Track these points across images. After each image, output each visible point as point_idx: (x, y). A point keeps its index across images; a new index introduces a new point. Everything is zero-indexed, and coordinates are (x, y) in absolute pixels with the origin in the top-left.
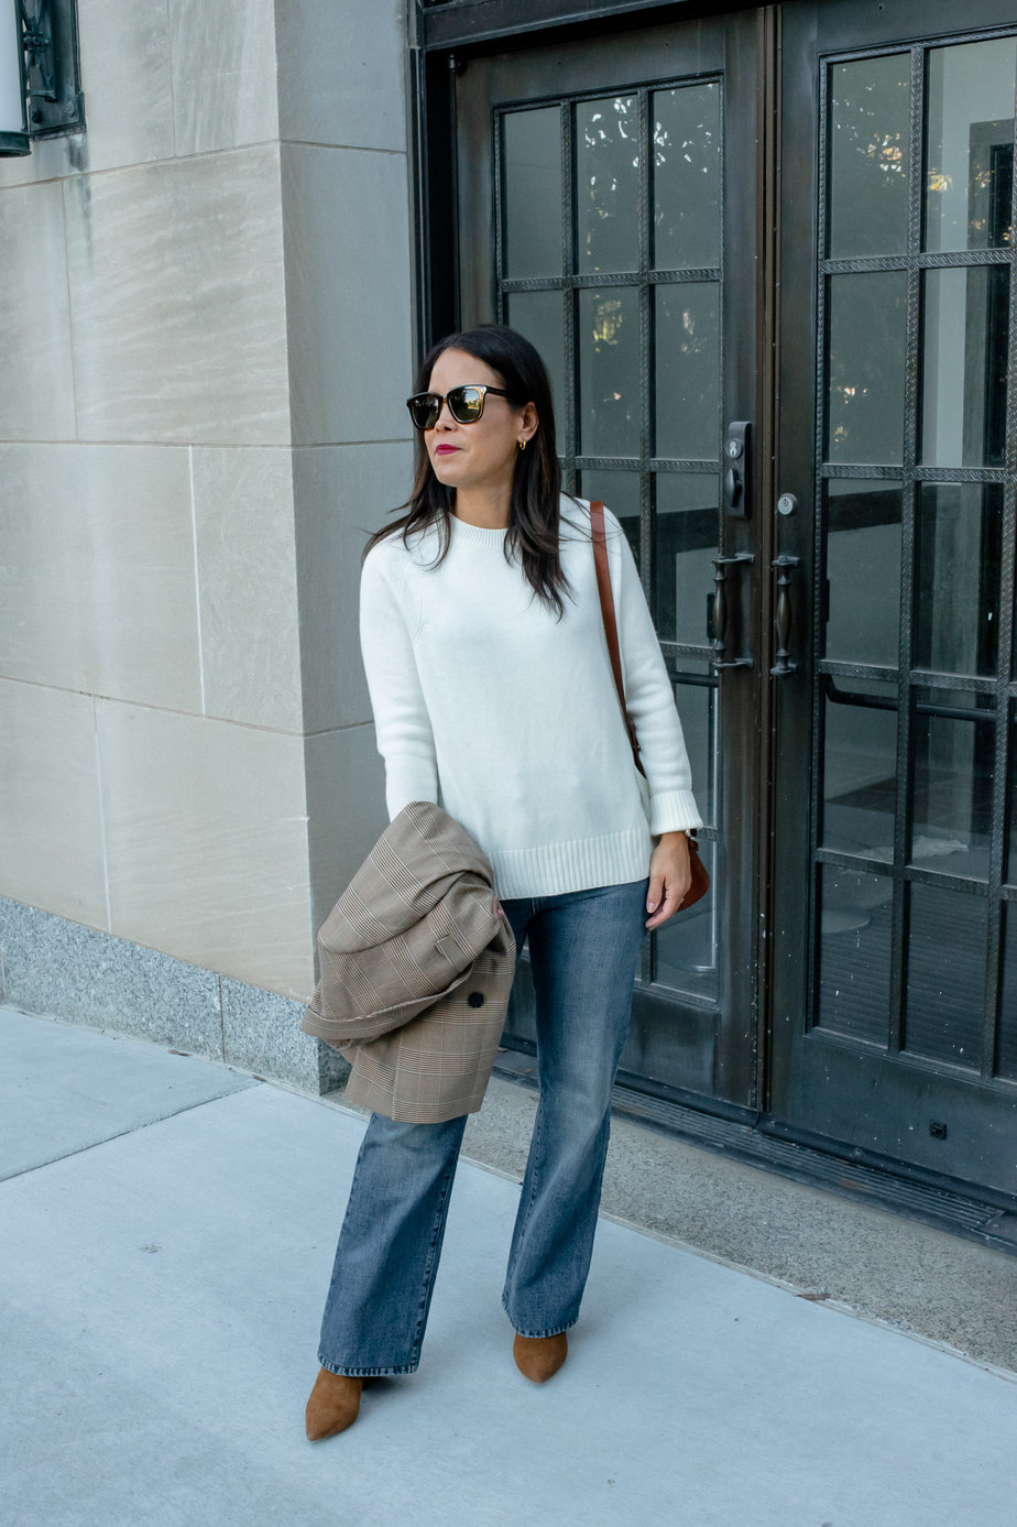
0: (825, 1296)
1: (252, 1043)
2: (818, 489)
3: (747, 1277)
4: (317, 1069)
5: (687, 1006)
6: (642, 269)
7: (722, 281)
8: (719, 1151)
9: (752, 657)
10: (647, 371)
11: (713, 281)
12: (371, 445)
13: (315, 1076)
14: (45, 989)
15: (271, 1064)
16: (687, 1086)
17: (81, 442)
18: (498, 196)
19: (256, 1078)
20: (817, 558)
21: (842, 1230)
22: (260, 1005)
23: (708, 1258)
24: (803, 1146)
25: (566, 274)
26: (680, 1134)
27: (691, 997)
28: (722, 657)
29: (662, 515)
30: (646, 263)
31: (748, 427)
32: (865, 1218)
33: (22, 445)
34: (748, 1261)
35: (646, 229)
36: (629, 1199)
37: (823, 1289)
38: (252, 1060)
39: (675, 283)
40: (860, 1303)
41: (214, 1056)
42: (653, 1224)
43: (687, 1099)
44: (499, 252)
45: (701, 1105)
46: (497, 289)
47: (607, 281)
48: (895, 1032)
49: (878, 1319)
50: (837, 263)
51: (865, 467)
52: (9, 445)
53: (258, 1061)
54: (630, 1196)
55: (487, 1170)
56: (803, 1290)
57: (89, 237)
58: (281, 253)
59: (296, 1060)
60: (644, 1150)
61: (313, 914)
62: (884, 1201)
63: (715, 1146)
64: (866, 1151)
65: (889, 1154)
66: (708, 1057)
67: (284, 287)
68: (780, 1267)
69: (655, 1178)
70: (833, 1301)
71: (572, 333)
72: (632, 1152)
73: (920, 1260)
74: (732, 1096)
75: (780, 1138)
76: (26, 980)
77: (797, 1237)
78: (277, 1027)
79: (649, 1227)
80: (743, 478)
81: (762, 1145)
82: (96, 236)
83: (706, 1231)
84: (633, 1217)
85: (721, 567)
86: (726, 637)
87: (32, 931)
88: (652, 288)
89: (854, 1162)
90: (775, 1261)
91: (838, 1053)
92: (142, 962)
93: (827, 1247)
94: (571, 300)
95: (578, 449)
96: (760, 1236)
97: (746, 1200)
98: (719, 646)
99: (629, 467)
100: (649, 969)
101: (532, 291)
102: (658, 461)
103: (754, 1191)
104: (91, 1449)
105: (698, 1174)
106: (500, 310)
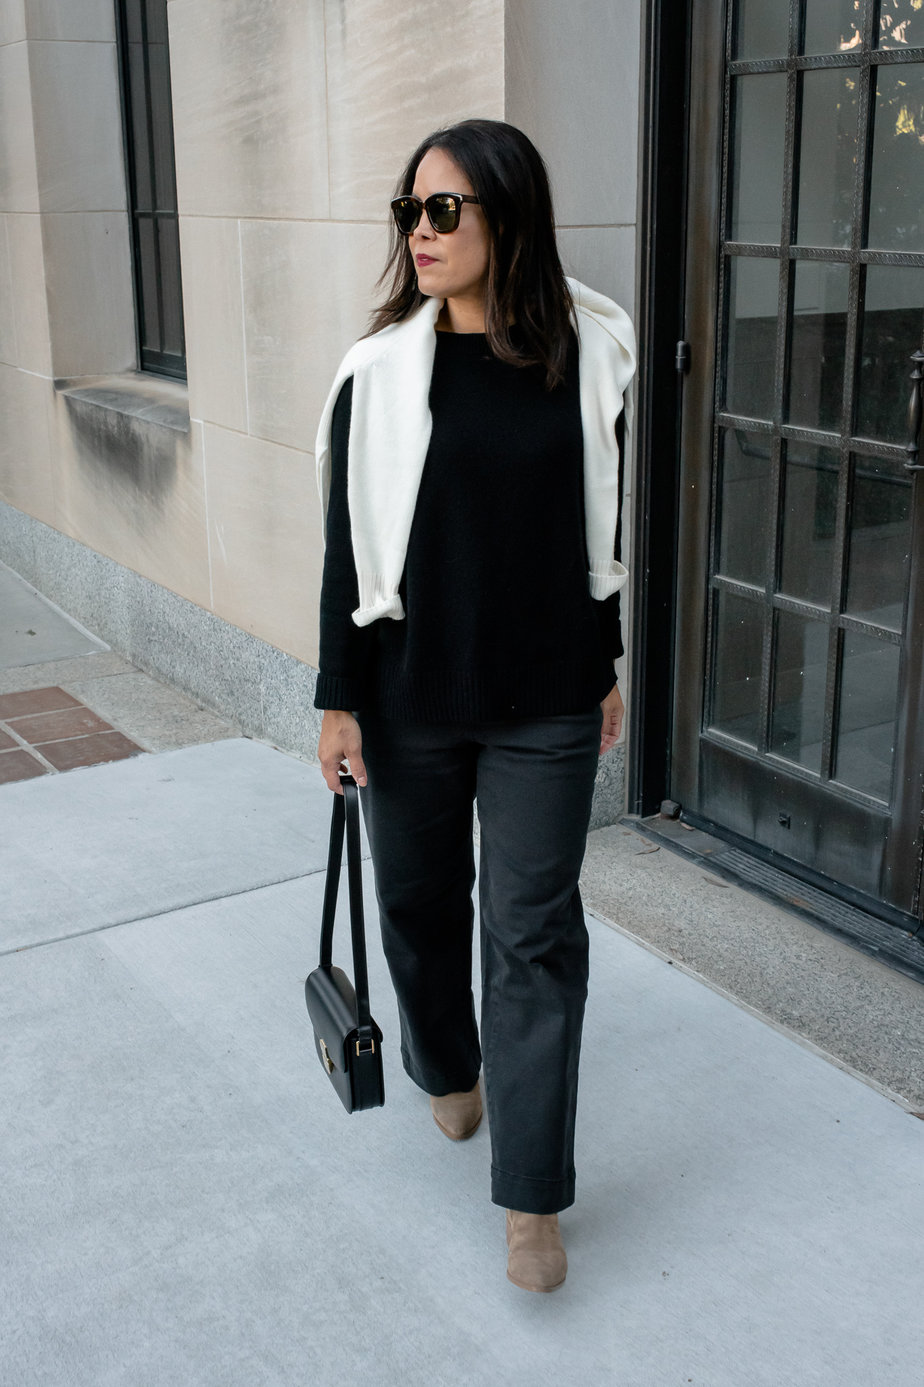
3: (864, 1087)
5: (859, 806)
6: (864, 50)
8: (873, 954)
14: (293, 729)
16: (856, 885)
17: (333, 221)
23: (831, 1062)
25: (792, 55)
26: (839, 932)
27: (865, 798)
28: (914, 459)
29: (869, 312)
30: (869, 42)
33: (287, 222)
34: (869, 1070)
35: (871, 6)
36: (770, 992)
39: (896, 63)
42: (786, 1019)
43: (854, 897)
44: (729, 33)
45: (866, 905)
46: (726, 72)
47: (827, 62)
52: (276, 222)
54: (773, 987)
55: (641, 945)
56: (917, 1107)
57: (343, 21)
58: (502, 32)
60: (800, 943)
63: (868, 948)
66: (877, 860)
68: (901, 1081)
69: (803, 973)
71: (793, 117)
72: (787, 945)
74: (897, 901)
76: (279, 719)
79: (782, 1022)
81: (918, 953)
82: (347, 21)
83: (837, 1033)
84: (768, 1010)
85: (919, 365)
86: (920, 439)
87: (285, 675)
88: (874, 69)
90: (898, 1074)
94: (795, 83)
95: (794, 239)
96: (890, 1046)
97: (887, 1007)
98: (911, 447)
99: (839, 257)
100: (828, 766)
101: (759, 73)
102: (869, 253)
103: (898, 999)
104: (201, 1163)
105: (846, 974)
106: (727, 93)
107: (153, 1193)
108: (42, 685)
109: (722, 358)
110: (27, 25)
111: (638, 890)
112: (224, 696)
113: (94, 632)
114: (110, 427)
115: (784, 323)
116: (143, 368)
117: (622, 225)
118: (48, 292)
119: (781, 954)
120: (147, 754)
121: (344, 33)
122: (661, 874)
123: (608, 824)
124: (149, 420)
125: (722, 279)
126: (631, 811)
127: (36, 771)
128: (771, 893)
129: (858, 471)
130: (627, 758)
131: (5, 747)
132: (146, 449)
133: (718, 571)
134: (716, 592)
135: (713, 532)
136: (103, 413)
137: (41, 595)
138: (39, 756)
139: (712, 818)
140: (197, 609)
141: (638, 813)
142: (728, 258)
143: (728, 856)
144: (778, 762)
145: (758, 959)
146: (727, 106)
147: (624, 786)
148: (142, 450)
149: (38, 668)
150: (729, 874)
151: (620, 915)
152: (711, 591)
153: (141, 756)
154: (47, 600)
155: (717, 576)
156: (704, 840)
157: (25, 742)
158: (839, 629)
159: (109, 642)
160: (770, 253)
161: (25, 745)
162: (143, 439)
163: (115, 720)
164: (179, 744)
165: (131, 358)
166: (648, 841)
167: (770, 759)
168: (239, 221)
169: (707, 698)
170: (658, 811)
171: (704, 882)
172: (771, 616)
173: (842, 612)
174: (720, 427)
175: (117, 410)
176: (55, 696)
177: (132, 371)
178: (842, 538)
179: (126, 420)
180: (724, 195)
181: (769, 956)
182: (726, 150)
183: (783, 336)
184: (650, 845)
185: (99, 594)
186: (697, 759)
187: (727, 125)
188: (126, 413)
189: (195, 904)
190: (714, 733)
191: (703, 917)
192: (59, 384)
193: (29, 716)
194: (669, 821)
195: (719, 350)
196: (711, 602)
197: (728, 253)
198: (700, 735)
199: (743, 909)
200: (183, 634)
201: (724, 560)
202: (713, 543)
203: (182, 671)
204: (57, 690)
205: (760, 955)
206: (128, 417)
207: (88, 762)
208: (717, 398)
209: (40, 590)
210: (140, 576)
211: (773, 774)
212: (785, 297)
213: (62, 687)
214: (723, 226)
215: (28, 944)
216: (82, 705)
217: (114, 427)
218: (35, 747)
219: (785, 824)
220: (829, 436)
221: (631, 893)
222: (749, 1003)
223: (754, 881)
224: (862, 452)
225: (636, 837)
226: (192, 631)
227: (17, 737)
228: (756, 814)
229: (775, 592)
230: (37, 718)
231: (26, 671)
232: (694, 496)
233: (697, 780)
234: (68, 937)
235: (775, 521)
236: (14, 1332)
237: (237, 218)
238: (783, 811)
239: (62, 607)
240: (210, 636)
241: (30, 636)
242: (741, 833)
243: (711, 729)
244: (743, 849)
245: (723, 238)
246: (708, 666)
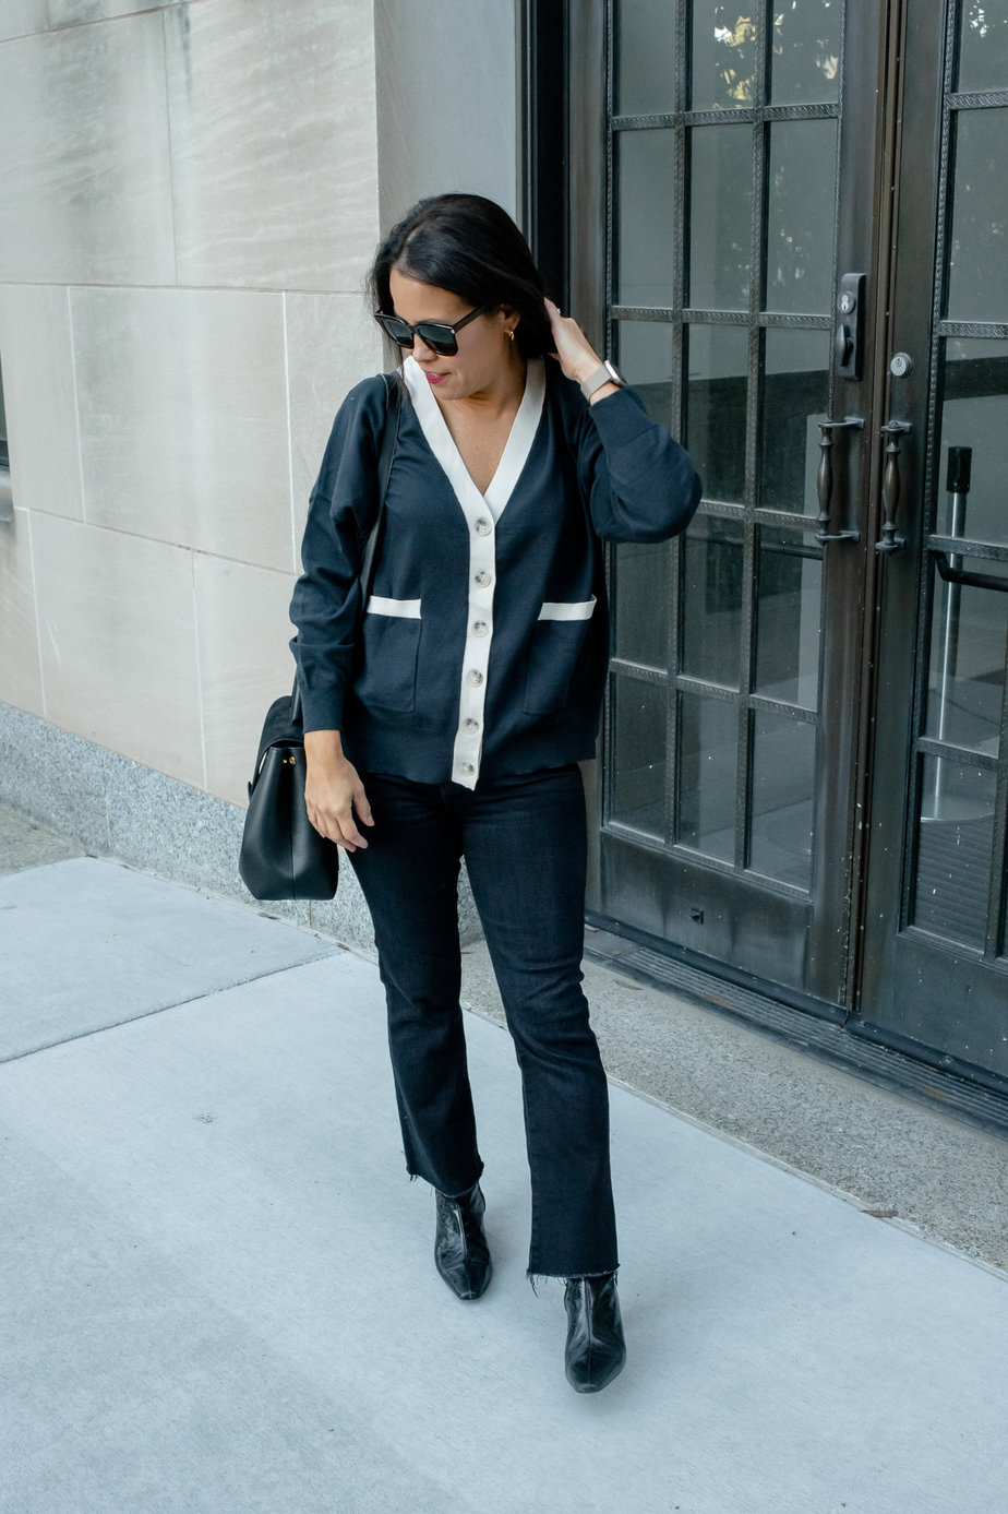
0: (893, 1214)
1: (337, 910)
2: (935, 349)
3: (812, 1188)
5: (780, 895)
6: (757, 105)
7: (840, 117)
8: (803, 1049)
9: (859, 530)
10: (759, 217)
11: (831, 117)
14: (146, 845)
15: (355, 932)
16: (776, 979)
17: (181, 287)
18: (610, 25)
19: (340, 946)
20: (931, 424)
21: (921, 1143)
23: (775, 1164)
24: (892, 1049)
25: (678, 111)
26: (764, 1029)
27: (783, 886)
28: (826, 529)
29: (770, 376)
30: (761, 98)
31: (863, 280)
32: (947, 1132)
33: (126, 289)
34: (816, 1170)
35: (762, 60)
36: (701, 1096)
37: (891, 1206)
38: (337, 928)
39: (792, 119)
40: (929, 1224)
41: (301, 921)
42: (722, 1124)
43: (776, 992)
44: (610, 87)
45: (790, 999)
46: (607, 128)
47: (720, 118)
48: (992, 937)
49: (946, 1243)
50: (964, 97)
51: (985, 326)
52: (112, 289)
53: (342, 928)
54: (703, 1091)
56: (870, 1205)
58: (373, 85)
60: (725, 1043)
62: (970, 1114)
63: (797, 1044)
64: (957, 1060)
65: (980, 1064)
66: (799, 951)
67: (375, 123)
68: (849, 1179)
69: (732, 1075)
70: (900, 1220)
71: (682, 175)
72: (712, 1046)
73: (1000, 1181)
74: (822, 993)
75: (869, 1039)
76: (128, 834)
77: (872, 1147)
79: (718, 1127)
80: (854, 335)
81: (848, 1046)
82: (194, 70)
83: (777, 1134)
84: (702, 1115)
85: (828, 432)
86: (832, 506)
87: (135, 785)
88: (767, 125)
89: (943, 1070)
90: (845, 1172)
91: (932, 956)
92: (236, 822)
93: (903, 1161)
94: (683, 139)
95: (686, 302)
96: (833, 1144)
97: (824, 1104)
98: (823, 517)
99: (737, 321)
100: (742, 856)
101: (643, 129)
102: (768, 316)
103: (834, 1095)
104: (113, 1324)
105: (777, 1072)
106: (610, 150)
107: (65, 1361)
112: (62, 812)
115: (679, 390)
119: (707, 1056)
125: (609, 344)
128: (688, 992)
129: (763, 545)
139: (616, 917)
140: (26, 717)
142: (615, 323)
143: (638, 956)
144: (688, 853)
145: (683, 1063)
146: (610, 163)
150: (640, 975)
156: (609, 941)
158: (750, 710)
160: (661, 317)
164: (15, 868)
167: (679, 850)
168: (68, 288)
169: (606, 790)
171: (616, 986)
172: (675, 699)
173: (751, 692)
178: (749, 614)
180: (609, 256)
181: (695, 1059)
182: (610, 209)
183: (678, 403)
186: (599, 856)
187: (610, 183)
189: (64, 1042)
190: (616, 826)
197: (615, 317)
198: (601, 829)
199: (659, 1011)
200: (11, 746)
201: (620, 642)
203: (10, 787)
205: (685, 1058)
211: (684, 866)
212: (679, 363)
214: (609, 289)
219: (698, 918)
220: (732, 508)
222: (681, 1109)
223: (669, 981)
224: (768, 524)
226: (21, 742)
228: (666, 909)
229: (678, 674)
233: (598, 876)
235: (675, 599)
237: (65, 285)
238: (695, 905)
240: (42, 746)
242: (650, 932)
243: (612, 823)
244: (652, 949)
245: (609, 302)
246: (607, 756)
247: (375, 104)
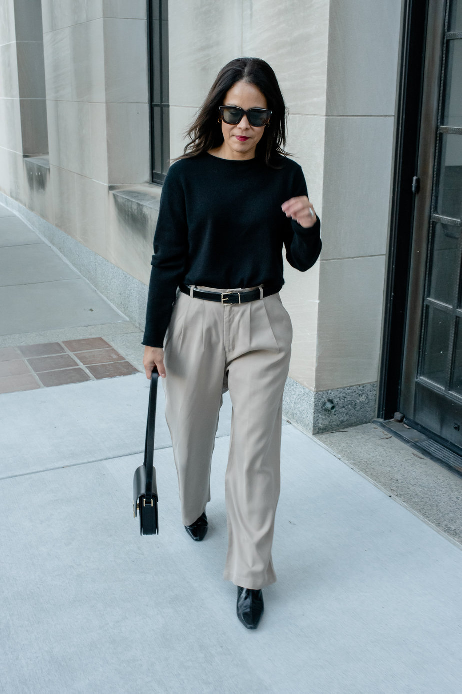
1: (288, 404)
4: (313, 422)
12: (370, 117)
13: (311, 425)
15: (295, 416)
19: (288, 421)
22: (293, 387)
36: (441, 515)
38: (288, 413)
42: (448, 530)
44: (447, 17)
46: (444, 38)
53: (290, 413)
54: (442, 513)
55: (376, 486)
58: (328, 16)
59: (305, 416)
61: (317, 348)
69: (459, 507)
72: (452, 491)
78: (298, 399)
79: (445, 531)
82: (253, 9)
84: (439, 525)
101: (460, 38)
104: (139, 581)
106: (445, 49)
107: (114, 594)
108: (94, 336)
109: (436, 186)
110: (104, 10)
111: (378, 457)
113: (122, 311)
114: (134, 210)
116: (153, 181)
117: (387, 116)
118: (108, 141)
119: (449, 496)
120: (140, 373)
121: (252, 15)
122: (391, 450)
123: (366, 423)
124: (152, 207)
125: (438, 145)
126: (379, 417)
127: (86, 378)
128: (447, 464)
130: (378, 389)
131: (72, 366)
132: (150, 221)
133: (429, 295)
134: (428, 307)
135: (427, 276)
136: (130, 203)
137: (98, 291)
138: (88, 371)
139: (420, 423)
141: (382, 418)
142: (441, 134)
143: (427, 443)
144: (455, 396)
145: (436, 498)
146: (444, 55)
147: (375, 404)
148: (148, 222)
149: (93, 328)
150: (426, 452)
151: (367, 470)
152: (425, 306)
153: (138, 374)
154: (101, 294)
155: (429, 299)
156: (415, 434)
157: (82, 364)
159: (129, 316)
161: (82, 365)
162: (149, 217)
163: (127, 355)
165: (147, 176)
166: (386, 433)
167: (452, 394)
169: (420, 361)
170: (393, 418)
171: (413, 456)
172: (455, 320)
174: (433, 222)
175: (137, 201)
176: (100, 342)
177: (147, 182)
179: (141, 206)
180: (441, 101)
181: (442, 496)
184: (387, 435)
185: (125, 293)
186: (414, 393)
188: (141, 203)
190: (424, 379)
191: (410, 474)
192: (111, 188)
193: (86, 351)
194: (398, 423)
195: (435, 182)
196: (425, 311)
197: (441, 131)
198: (416, 380)
199: (431, 471)
201: (433, 290)
202: (427, 281)
204: (101, 339)
205: (438, 496)
206: (142, 205)
207: (111, 376)
208: (433, 207)
209: (98, 289)
210: (145, 285)
211: (452, 402)
213: (103, 338)
214: (440, 117)
215: (69, 464)
216: (111, 347)
217: (135, 210)
218: (87, 367)
219: (457, 428)
221: (374, 459)
222: (429, 520)
223: (439, 457)
225: (380, 431)
227: (78, 361)
228: (443, 422)
229: (458, 308)
230: (89, 352)
231: (87, 329)
232: (419, 256)
233: (413, 402)
234: (89, 462)
236: (37, 658)
238: (456, 422)
239: (108, 298)
241: (90, 311)
242: (434, 432)
243: (422, 378)
244: (435, 441)
245: (439, 124)
246: (422, 345)
247: (328, 25)
